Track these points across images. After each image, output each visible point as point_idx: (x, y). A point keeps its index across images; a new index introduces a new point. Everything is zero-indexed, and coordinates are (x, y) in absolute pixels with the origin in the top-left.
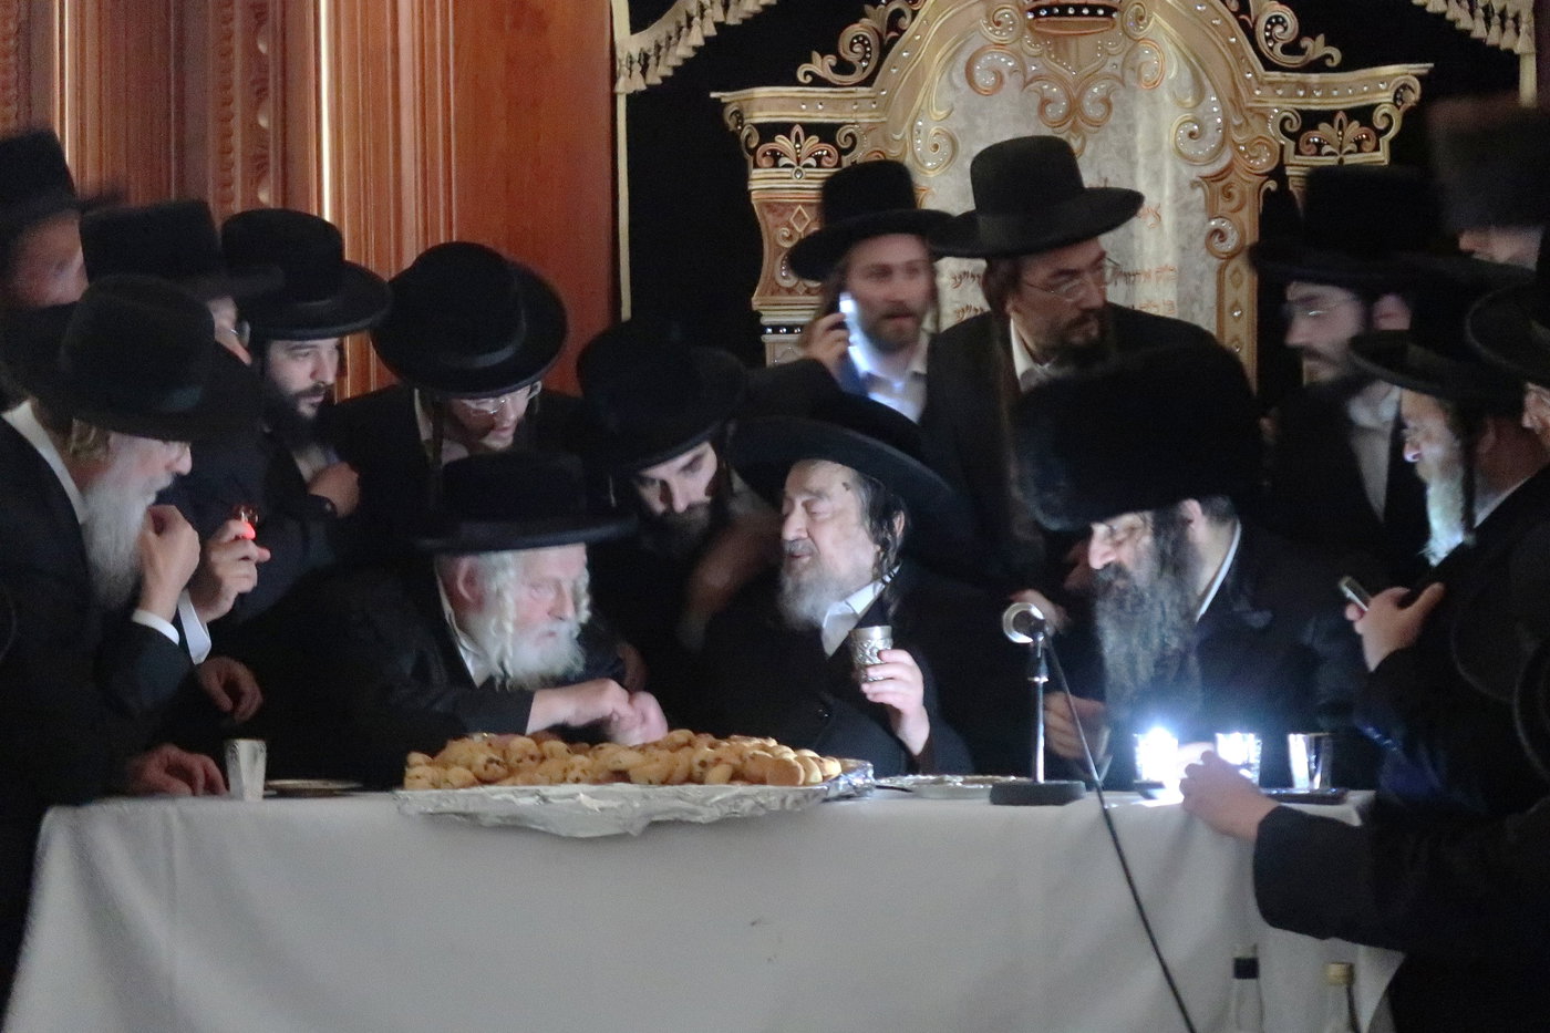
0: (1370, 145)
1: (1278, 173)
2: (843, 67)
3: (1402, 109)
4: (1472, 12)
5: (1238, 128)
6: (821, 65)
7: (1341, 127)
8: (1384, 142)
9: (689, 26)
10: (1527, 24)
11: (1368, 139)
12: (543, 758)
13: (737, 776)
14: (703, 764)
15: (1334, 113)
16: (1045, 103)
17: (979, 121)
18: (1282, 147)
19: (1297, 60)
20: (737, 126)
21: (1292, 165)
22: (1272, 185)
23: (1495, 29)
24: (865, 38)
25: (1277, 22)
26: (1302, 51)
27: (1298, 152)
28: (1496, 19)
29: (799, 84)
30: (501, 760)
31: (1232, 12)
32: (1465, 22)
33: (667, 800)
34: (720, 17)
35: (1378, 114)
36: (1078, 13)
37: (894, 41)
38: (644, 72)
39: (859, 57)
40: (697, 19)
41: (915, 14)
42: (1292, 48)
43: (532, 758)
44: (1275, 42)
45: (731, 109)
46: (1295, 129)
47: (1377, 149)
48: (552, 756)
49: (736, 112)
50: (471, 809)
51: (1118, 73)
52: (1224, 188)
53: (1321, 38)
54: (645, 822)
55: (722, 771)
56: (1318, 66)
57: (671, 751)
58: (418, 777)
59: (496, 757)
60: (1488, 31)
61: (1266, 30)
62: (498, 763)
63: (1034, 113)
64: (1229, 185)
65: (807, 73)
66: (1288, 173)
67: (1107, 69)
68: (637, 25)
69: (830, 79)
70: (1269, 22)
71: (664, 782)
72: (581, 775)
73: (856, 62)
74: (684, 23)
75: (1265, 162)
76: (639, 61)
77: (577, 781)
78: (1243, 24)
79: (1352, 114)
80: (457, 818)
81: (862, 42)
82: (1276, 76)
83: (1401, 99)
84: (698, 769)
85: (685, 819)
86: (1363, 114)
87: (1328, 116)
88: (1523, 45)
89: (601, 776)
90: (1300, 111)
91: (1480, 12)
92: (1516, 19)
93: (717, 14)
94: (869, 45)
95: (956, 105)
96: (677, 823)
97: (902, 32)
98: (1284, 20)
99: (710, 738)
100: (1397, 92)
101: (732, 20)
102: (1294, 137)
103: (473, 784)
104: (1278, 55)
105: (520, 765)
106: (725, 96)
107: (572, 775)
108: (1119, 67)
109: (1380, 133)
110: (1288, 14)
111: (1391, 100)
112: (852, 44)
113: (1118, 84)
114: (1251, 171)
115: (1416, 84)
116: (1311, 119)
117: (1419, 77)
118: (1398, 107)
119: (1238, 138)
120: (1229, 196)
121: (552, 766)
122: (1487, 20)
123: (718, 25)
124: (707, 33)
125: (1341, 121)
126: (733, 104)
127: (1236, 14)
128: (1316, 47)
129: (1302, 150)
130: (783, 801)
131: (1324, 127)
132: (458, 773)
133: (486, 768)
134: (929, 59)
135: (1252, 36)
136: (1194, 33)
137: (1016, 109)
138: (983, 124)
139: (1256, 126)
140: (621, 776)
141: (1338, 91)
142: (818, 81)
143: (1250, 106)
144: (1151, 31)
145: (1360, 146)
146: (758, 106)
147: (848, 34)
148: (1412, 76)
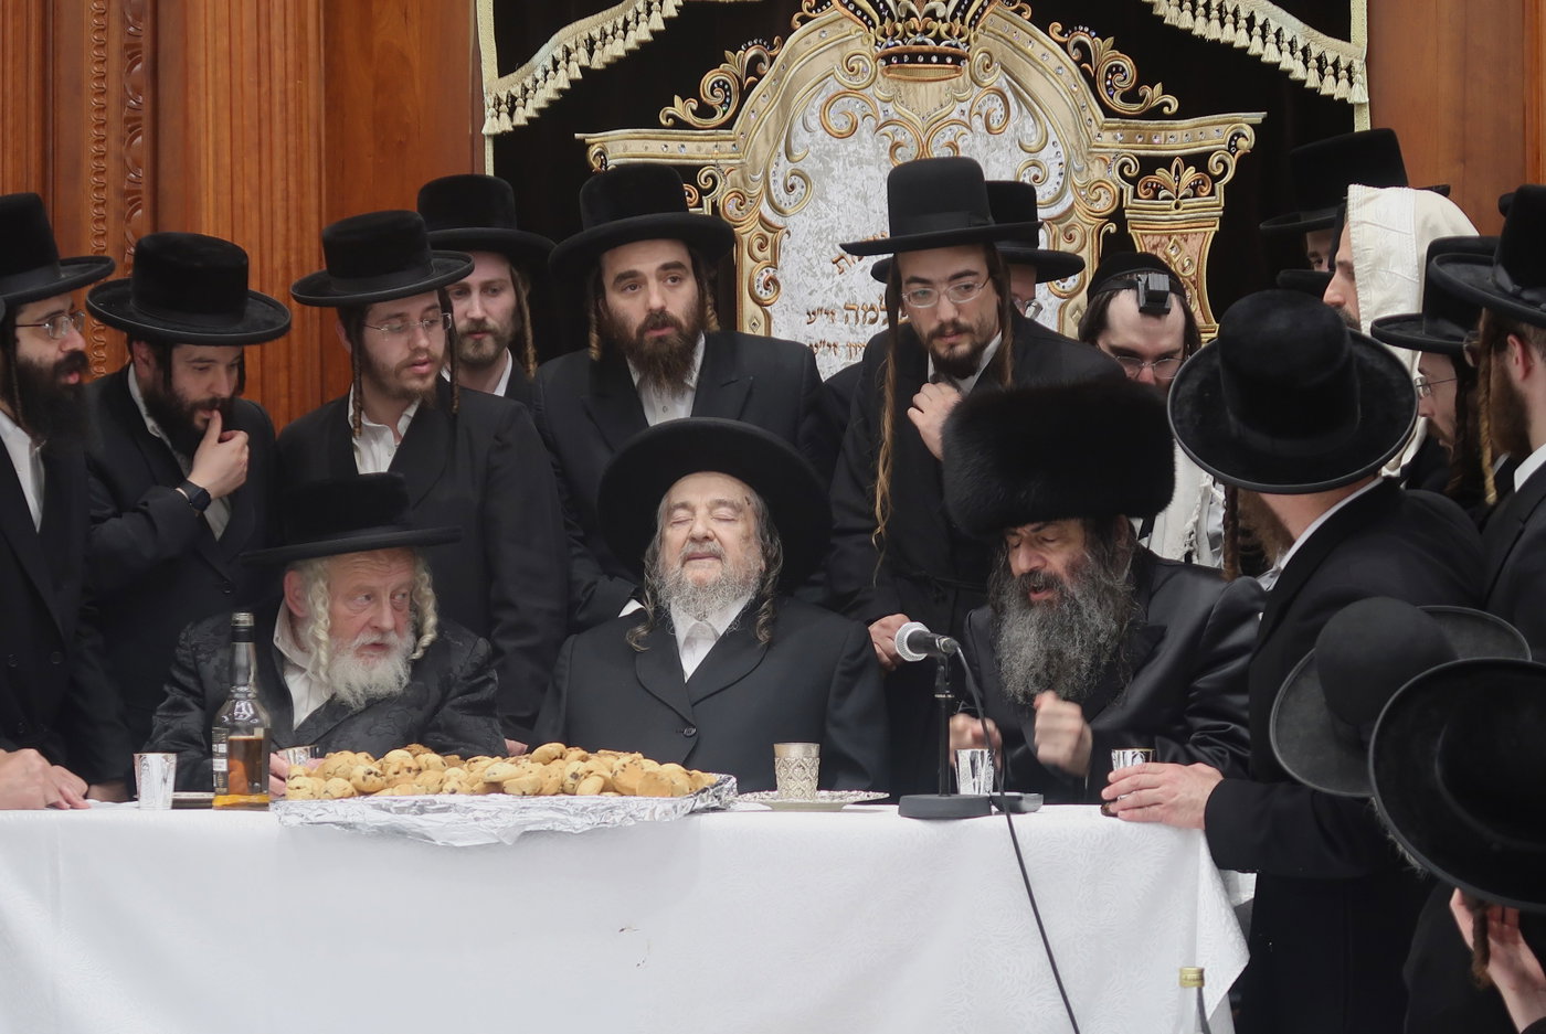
0: (1207, 190)
2: (705, 111)
3: (1237, 156)
4: (1305, 62)
5: (1079, 172)
6: (681, 108)
7: (1177, 172)
8: (1220, 186)
9: (556, 70)
10: (1361, 76)
11: (1203, 184)
12: (420, 770)
13: (607, 787)
14: (575, 776)
15: (1172, 159)
16: (895, 146)
17: (834, 164)
18: (1121, 191)
19: (1135, 108)
20: (601, 167)
21: (1130, 208)
22: (1113, 228)
23: (1329, 80)
24: (725, 83)
25: (1117, 71)
26: (1140, 100)
27: (1136, 196)
28: (1330, 69)
29: (661, 126)
30: (379, 771)
31: (1075, 62)
32: (1299, 72)
33: (541, 812)
34: (584, 61)
35: (1213, 160)
36: (927, 60)
37: (752, 85)
38: (511, 114)
39: (720, 100)
40: (563, 63)
41: (773, 59)
42: (1131, 96)
43: (409, 769)
44: (1115, 90)
45: (594, 150)
46: (1134, 172)
47: (1212, 193)
48: (428, 768)
49: (600, 154)
50: (350, 820)
51: (965, 119)
52: (1066, 230)
53: (1158, 87)
54: (518, 832)
55: (594, 783)
56: (1156, 113)
57: (545, 764)
58: (298, 788)
59: (374, 770)
60: (1321, 80)
61: (1107, 79)
62: (376, 774)
63: (886, 156)
64: (1072, 226)
65: (669, 116)
66: (1127, 216)
67: (955, 115)
68: (505, 68)
69: (691, 122)
70: (1109, 70)
71: (538, 794)
72: (457, 786)
73: (716, 107)
74: (550, 67)
75: (1105, 205)
76: (506, 104)
77: (454, 792)
78: (1085, 73)
79: (1189, 160)
80: (338, 828)
81: (723, 87)
82: (1116, 122)
83: (1235, 146)
84: (571, 781)
85: (557, 829)
86: (1199, 161)
87: (1166, 162)
88: (1358, 94)
89: (476, 787)
90: (1138, 157)
91: (1313, 63)
92: (1349, 69)
93: (581, 56)
94: (729, 89)
95: (811, 148)
96: (551, 833)
97: (760, 77)
98: (1124, 70)
99: (582, 753)
100: (1232, 139)
101: (597, 64)
102: (1133, 181)
103: (352, 795)
104: (1117, 103)
105: (398, 776)
106: (591, 138)
107: (448, 786)
108: (967, 113)
109: (1216, 179)
110: (1127, 63)
111: (1226, 146)
112: (713, 88)
113: (965, 130)
114: (1091, 213)
115: (1249, 131)
116: (1149, 165)
117: (1253, 126)
118: (1233, 155)
119: (1078, 182)
120: (1071, 238)
121: (429, 777)
122: (1321, 71)
123: (583, 69)
124: (572, 76)
125: (1177, 166)
126: (596, 146)
127: (1078, 63)
128: (1154, 94)
129: (1140, 195)
130: (653, 811)
131: (1161, 172)
132: (337, 784)
133: (364, 779)
134: (785, 106)
135: (1092, 82)
136: (1036, 83)
137: (868, 152)
138: (837, 167)
139: (1097, 171)
140: (495, 787)
141: (1180, 137)
142: (680, 124)
143: (1091, 152)
144: (997, 79)
145: (1195, 190)
146: (620, 147)
147: (709, 79)
148: (1246, 123)
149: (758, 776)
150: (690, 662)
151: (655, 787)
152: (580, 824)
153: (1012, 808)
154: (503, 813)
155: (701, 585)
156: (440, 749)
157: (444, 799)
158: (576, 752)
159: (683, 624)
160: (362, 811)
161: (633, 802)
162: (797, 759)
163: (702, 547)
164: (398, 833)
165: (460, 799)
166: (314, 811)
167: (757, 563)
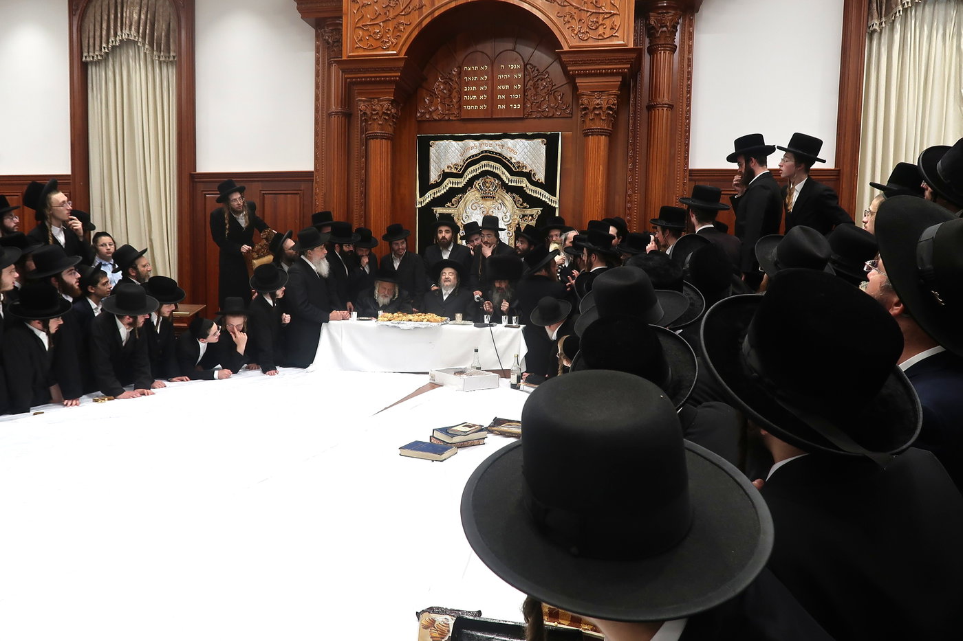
1: (518, 224)
2: (453, 205)
4: (548, 200)
5: (513, 217)
6: (449, 204)
7: (528, 218)
8: (535, 220)
9: (429, 197)
10: (558, 203)
13: (429, 320)
14: (423, 318)
19: (522, 207)
23: (553, 203)
26: (523, 205)
29: (446, 207)
32: (548, 202)
33: (417, 324)
35: (534, 216)
36: (489, 198)
37: (461, 201)
38: (422, 204)
39: (455, 203)
41: (464, 197)
42: (521, 205)
44: (519, 203)
46: (521, 217)
54: (413, 328)
55: (426, 320)
56: (525, 208)
60: (551, 204)
61: (517, 202)
64: (511, 226)
65: (447, 205)
67: (493, 207)
68: (420, 197)
70: (518, 200)
71: (417, 321)
75: (516, 222)
76: (420, 203)
77: (404, 320)
78: (514, 201)
79: (530, 215)
80: (386, 326)
82: (518, 209)
83: (538, 214)
86: (532, 216)
87: (527, 215)
88: (557, 206)
89: (407, 320)
90: (522, 214)
91: (550, 200)
92: (555, 201)
93: (433, 195)
94: (457, 201)
95: (470, 212)
96: (418, 328)
97: (462, 199)
98: (520, 200)
101: (436, 197)
102: (521, 219)
103: (388, 320)
104: (519, 206)
106: (434, 208)
108: (495, 206)
111: (536, 213)
113: (494, 210)
116: (524, 216)
119: (514, 219)
122: (551, 202)
123: (433, 197)
124: (431, 199)
126: (435, 210)
127: (513, 199)
128: (525, 204)
130: (435, 324)
131: (526, 218)
134: (465, 204)
135: (515, 203)
136: (506, 202)
137: (479, 213)
138: (473, 215)
139: (515, 217)
140: (410, 320)
141: (529, 212)
142: (449, 207)
143: (514, 213)
144: (500, 201)
145: (531, 220)
146: (439, 210)
147: (453, 200)
148: (540, 210)
149: (453, 318)
150: (445, 298)
151: (435, 321)
152: (424, 327)
153: (492, 326)
154: (411, 325)
155: (447, 285)
156: (403, 312)
157: (402, 322)
158: (424, 314)
159: (444, 292)
160: (389, 323)
161: (432, 324)
162: (459, 316)
163: (447, 280)
164: (395, 327)
165: (405, 322)
166: (382, 323)
167: (456, 282)
